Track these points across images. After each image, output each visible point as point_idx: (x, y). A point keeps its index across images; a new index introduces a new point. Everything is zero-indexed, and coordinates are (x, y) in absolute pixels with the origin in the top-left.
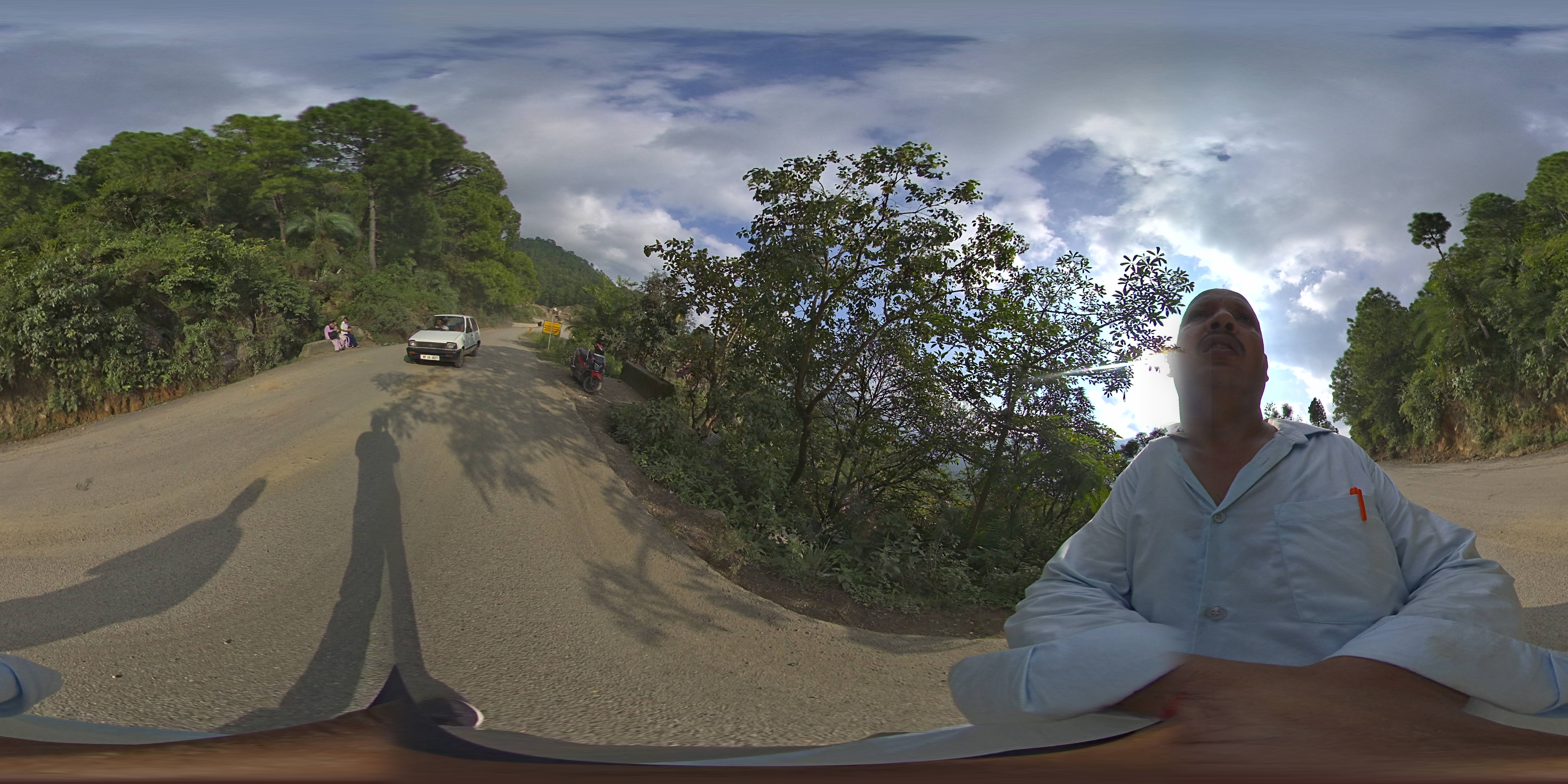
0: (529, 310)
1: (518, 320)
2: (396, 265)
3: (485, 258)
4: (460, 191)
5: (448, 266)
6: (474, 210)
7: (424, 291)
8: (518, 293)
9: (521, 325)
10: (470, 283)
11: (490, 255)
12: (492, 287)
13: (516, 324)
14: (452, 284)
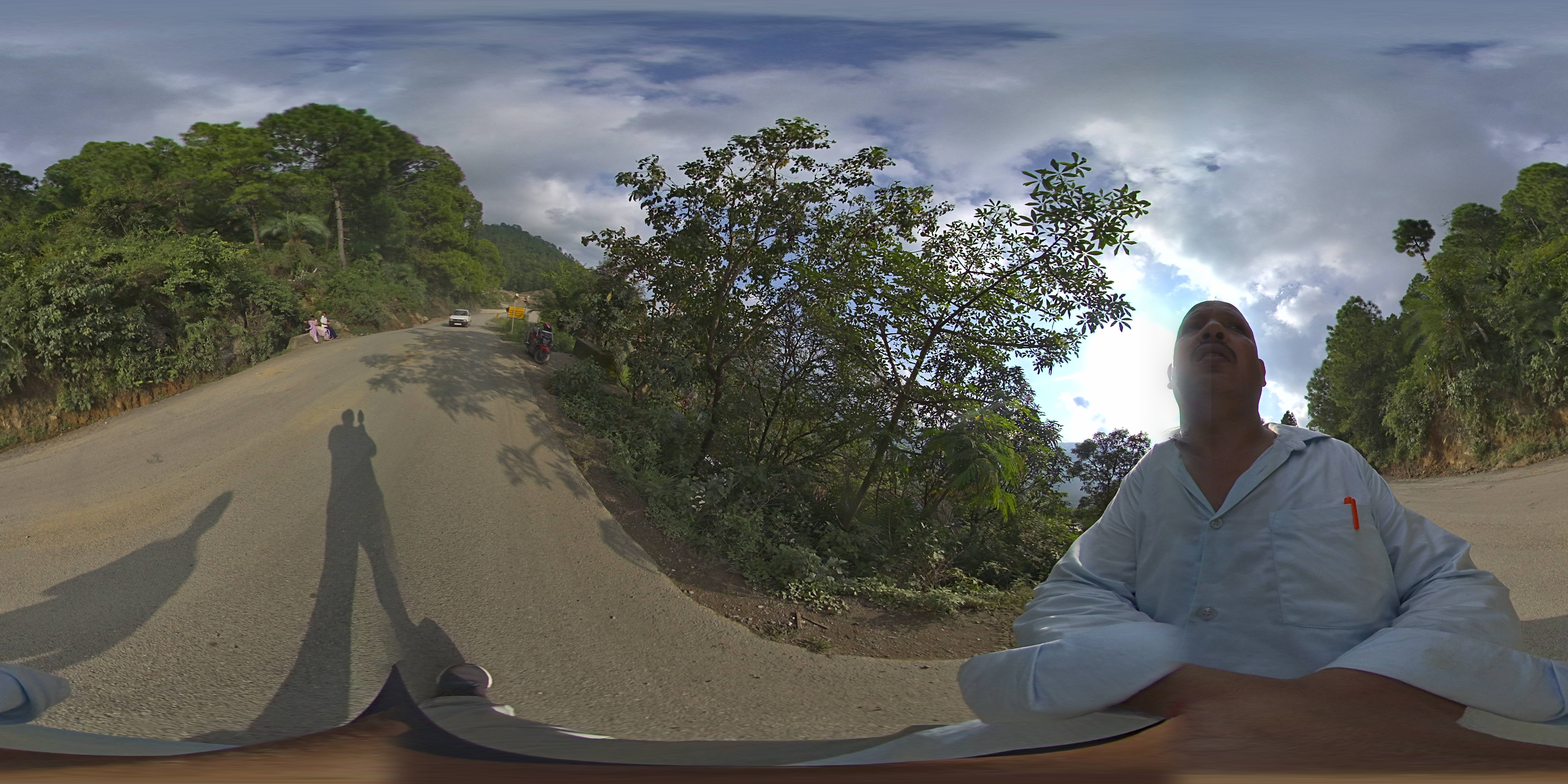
0: (497, 297)
1: (485, 306)
2: (364, 260)
3: (449, 248)
4: (419, 186)
5: (413, 258)
6: (434, 203)
7: (392, 284)
8: (484, 281)
9: (489, 311)
10: (436, 273)
11: (454, 245)
12: (458, 276)
13: (484, 311)
14: (418, 275)
